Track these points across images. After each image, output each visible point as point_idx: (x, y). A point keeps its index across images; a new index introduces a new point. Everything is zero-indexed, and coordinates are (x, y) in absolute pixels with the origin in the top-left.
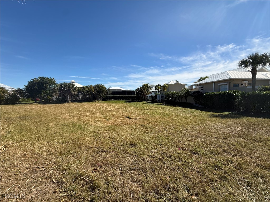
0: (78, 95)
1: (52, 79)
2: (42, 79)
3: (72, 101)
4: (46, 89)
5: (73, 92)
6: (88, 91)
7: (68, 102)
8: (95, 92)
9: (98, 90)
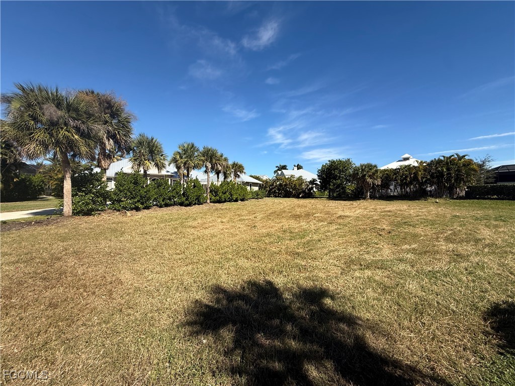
0: (385, 186)
5: (371, 180)
6: (407, 177)
7: (364, 199)
8: (426, 177)
9: (438, 171)
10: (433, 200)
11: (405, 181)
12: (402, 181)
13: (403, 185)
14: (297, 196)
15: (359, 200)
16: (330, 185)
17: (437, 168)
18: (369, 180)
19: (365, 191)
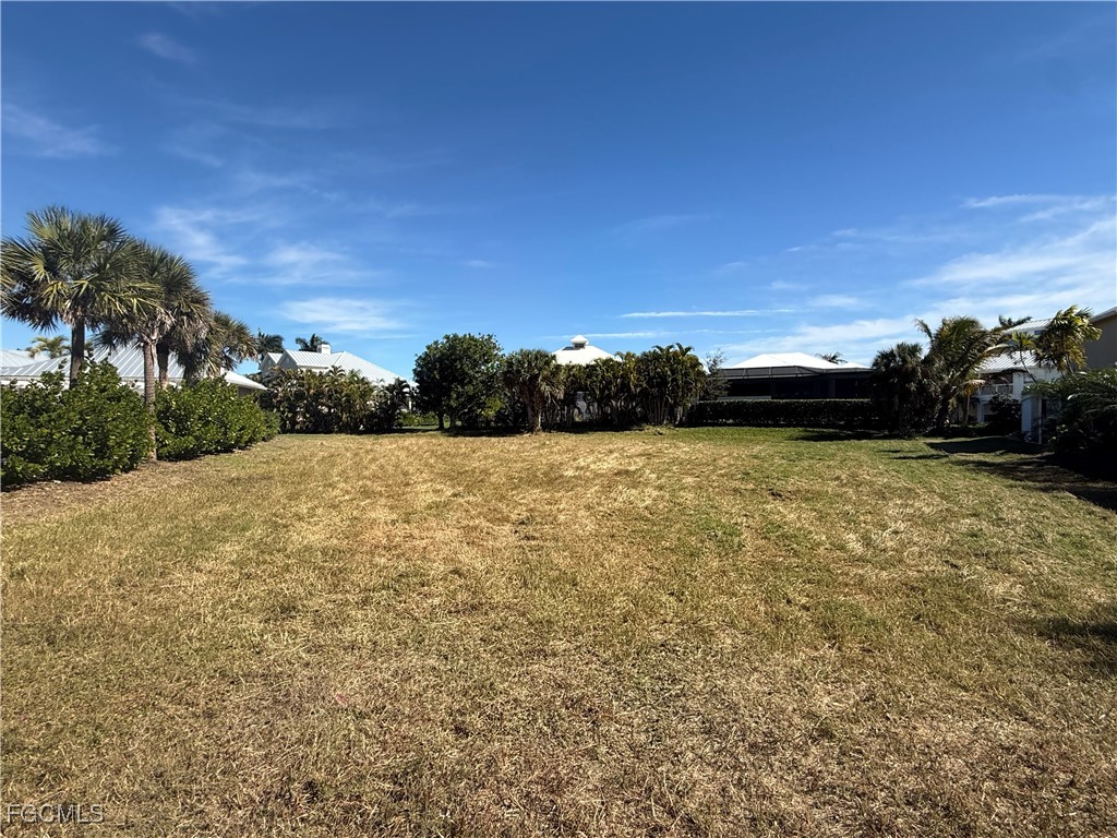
0: (570, 400)
1: (486, 337)
2: (453, 342)
3: (547, 427)
4: (463, 379)
5: (548, 388)
6: (609, 383)
7: (531, 430)
8: (641, 385)
9: (658, 373)
10: (652, 429)
11: (607, 392)
12: (602, 391)
13: (603, 401)
14: (351, 429)
15: (522, 433)
16: (449, 397)
17: (656, 368)
18: (545, 388)
19: (530, 413)
